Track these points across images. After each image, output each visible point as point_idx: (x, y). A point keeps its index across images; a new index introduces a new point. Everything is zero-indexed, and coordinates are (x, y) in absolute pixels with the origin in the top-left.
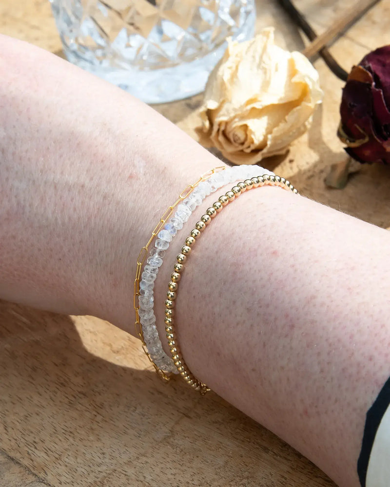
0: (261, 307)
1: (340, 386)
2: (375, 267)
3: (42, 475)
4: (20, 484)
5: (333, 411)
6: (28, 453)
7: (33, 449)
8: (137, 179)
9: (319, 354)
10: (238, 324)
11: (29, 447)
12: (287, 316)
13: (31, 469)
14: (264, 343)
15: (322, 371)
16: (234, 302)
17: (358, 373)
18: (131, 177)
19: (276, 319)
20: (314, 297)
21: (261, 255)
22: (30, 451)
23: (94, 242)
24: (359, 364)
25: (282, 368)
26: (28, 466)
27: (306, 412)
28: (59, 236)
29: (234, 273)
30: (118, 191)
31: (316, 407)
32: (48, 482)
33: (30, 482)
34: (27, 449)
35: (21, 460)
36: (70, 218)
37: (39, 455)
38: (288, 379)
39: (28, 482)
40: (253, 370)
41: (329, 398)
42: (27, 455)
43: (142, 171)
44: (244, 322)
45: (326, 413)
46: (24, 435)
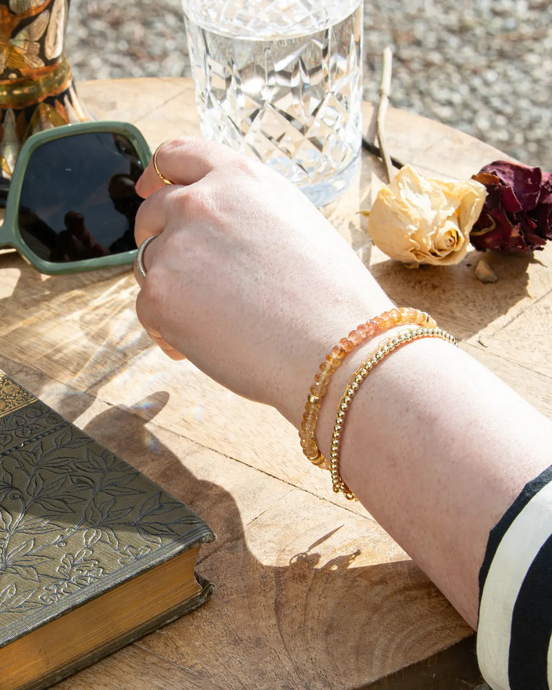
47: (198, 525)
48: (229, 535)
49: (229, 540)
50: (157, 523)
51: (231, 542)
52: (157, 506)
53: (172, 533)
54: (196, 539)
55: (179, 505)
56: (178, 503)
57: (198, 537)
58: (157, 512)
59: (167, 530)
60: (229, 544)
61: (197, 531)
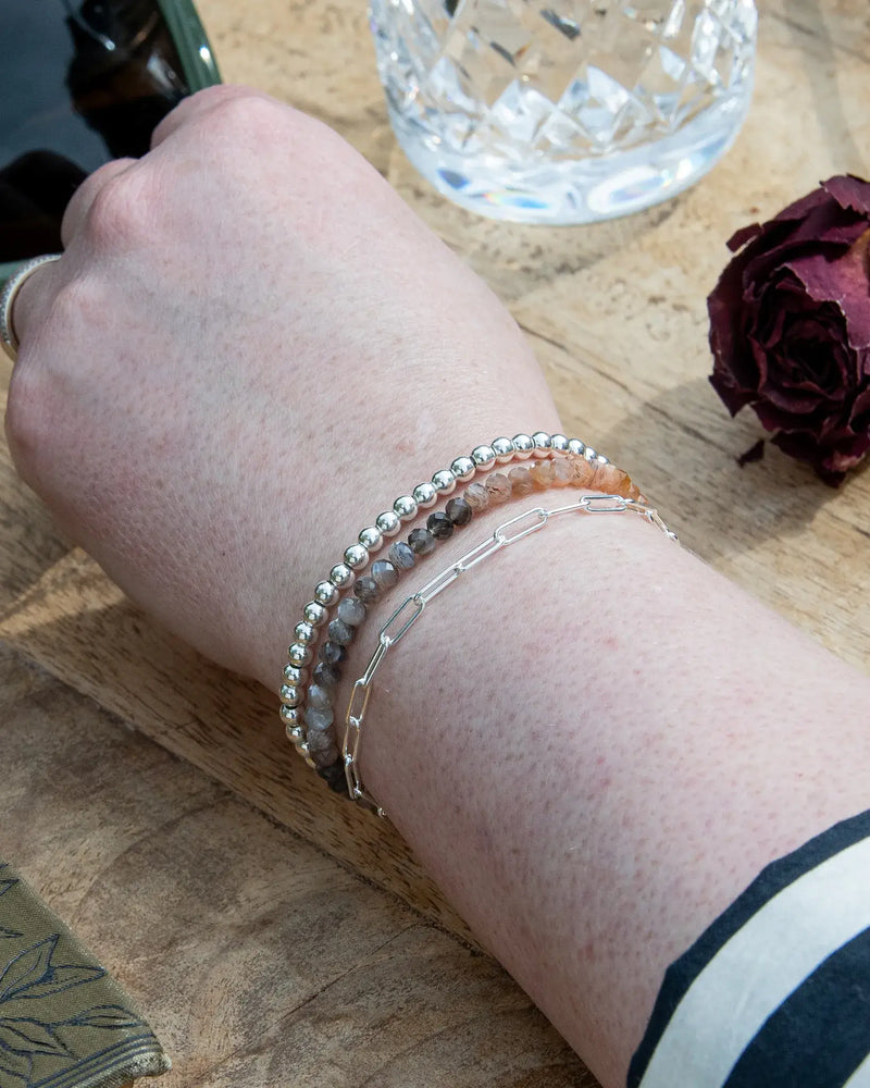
0: (559, 735)
1: (663, 910)
2: (791, 709)
3: (429, 912)
4: (389, 929)
5: (638, 954)
6: (398, 870)
7: (408, 864)
8: (409, 455)
9: (642, 842)
10: (509, 758)
11: (398, 858)
12: (601, 761)
13: (408, 900)
14: (548, 803)
15: (638, 875)
16: (512, 717)
17: (703, 891)
18: (400, 447)
19: (580, 762)
20: (661, 736)
21: (585, 639)
22: (401, 867)
23: (292, 542)
24: (708, 876)
25: (568, 856)
26: (401, 894)
27: (590, 948)
28: (235, 511)
29: (527, 663)
30: (369, 465)
31: (611, 940)
32: (444, 926)
33: (409, 925)
34: (395, 863)
35: (385, 882)
36: (266, 485)
37: (419, 873)
38: (574, 880)
39: (404, 926)
40: (515, 851)
41: (639, 928)
42: (396, 873)
43: (423, 440)
44: (521, 756)
45: (626, 954)
46: (385, 834)
47: (127, 1033)
48: (239, 1040)
49: (238, 1053)
50: (30, 1020)
51: (242, 1057)
52: (40, 974)
53: (60, 1050)
54: (114, 1068)
55: (95, 974)
56: (92, 968)
57: (121, 1066)
58: (37, 990)
59: (52, 1040)
60: (237, 1062)
61: (120, 1048)
